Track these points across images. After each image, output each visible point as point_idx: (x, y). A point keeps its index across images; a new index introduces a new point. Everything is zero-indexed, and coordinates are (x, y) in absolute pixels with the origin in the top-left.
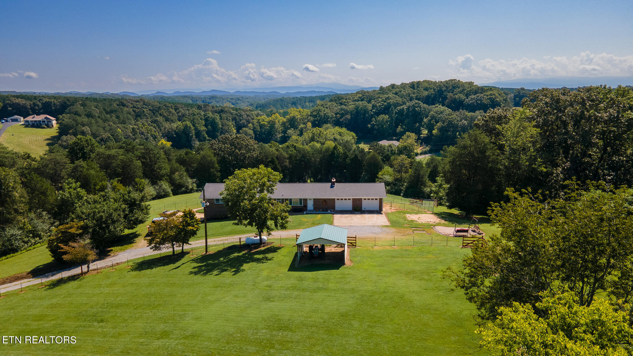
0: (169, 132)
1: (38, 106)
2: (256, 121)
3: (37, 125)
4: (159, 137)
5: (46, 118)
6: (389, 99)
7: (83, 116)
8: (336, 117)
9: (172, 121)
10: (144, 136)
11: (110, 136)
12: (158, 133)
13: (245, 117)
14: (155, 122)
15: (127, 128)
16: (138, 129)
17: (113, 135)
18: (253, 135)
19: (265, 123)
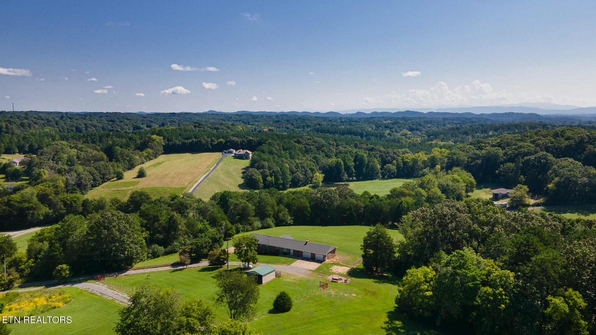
0: (324, 166)
1: (245, 142)
2: (401, 158)
3: (240, 157)
4: (316, 170)
5: (247, 153)
6: (521, 148)
7: (266, 153)
8: (468, 161)
9: (330, 157)
10: (304, 169)
11: (279, 169)
12: (316, 167)
13: (391, 154)
14: (315, 158)
15: (293, 164)
16: (300, 164)
17: (281, 169)
18: (396, 170)
19: (408, 160)
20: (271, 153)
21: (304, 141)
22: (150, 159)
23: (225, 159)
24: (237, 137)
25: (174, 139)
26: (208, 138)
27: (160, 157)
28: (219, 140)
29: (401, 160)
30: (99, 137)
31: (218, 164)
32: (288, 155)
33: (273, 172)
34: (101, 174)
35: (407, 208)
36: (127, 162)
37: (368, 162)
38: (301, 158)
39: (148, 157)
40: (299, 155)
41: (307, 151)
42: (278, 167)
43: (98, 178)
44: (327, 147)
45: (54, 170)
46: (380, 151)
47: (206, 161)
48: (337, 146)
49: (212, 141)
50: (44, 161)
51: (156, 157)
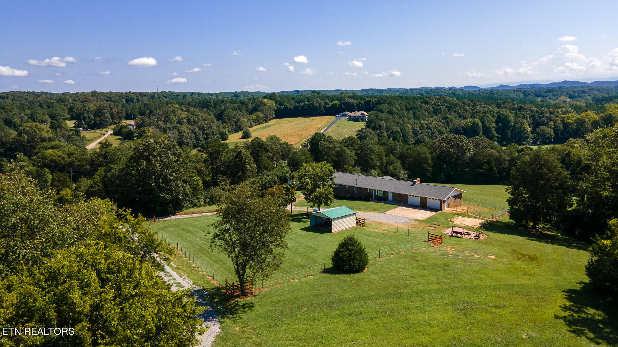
0: (457, 128)
1: (362, 104)
2: (560, 119)
3: (355, 119)
4: (445, 132)
5: (362, 114)
7: (385, 113)
9: (465, 118)
10: (431, 131)
11: (399, 129)
12: (446, 128)
13: (547, 114)
14: (445, 118)
15: (416, 124)
16: (426, 124)
17: (401, 130)
18: (553, 134)
19: (571, 121)
20: (390, 112)
21: (432, 102)
22: (260, 123)
23: (338, 122)
24: (353, 98)
25: (286, 103)
26: (321, 100)
27: (271, 121)
28: (333, 102)
29: (561, 121)
30: (214, 104)
31: (329, 126)
32: (411, 115)
33: (392, 133)
34: (205, 134)
35: (578, 161)
36: (234, 124)
37: (515, 123)
38: (427, 119)
39: (258, 121)
40: (425, 116)
41: (435, 112)
42: (398, 128)
43: (200, 137)
44: (460, 107)
45: (160, 129)
46: (532, 111)
47: (317, 124)
48: (473, 106)
49: (326, 103)
50: (154, 121)
51: (266, 121)
